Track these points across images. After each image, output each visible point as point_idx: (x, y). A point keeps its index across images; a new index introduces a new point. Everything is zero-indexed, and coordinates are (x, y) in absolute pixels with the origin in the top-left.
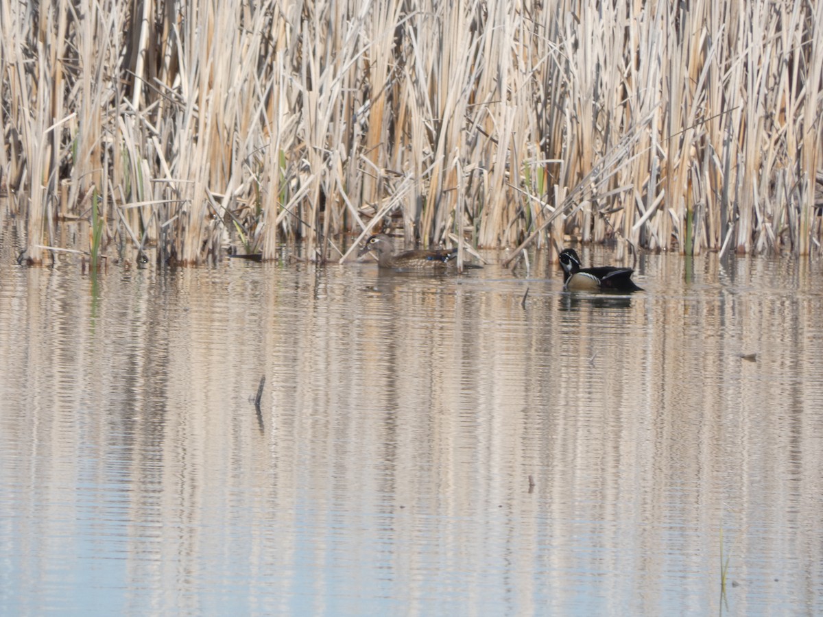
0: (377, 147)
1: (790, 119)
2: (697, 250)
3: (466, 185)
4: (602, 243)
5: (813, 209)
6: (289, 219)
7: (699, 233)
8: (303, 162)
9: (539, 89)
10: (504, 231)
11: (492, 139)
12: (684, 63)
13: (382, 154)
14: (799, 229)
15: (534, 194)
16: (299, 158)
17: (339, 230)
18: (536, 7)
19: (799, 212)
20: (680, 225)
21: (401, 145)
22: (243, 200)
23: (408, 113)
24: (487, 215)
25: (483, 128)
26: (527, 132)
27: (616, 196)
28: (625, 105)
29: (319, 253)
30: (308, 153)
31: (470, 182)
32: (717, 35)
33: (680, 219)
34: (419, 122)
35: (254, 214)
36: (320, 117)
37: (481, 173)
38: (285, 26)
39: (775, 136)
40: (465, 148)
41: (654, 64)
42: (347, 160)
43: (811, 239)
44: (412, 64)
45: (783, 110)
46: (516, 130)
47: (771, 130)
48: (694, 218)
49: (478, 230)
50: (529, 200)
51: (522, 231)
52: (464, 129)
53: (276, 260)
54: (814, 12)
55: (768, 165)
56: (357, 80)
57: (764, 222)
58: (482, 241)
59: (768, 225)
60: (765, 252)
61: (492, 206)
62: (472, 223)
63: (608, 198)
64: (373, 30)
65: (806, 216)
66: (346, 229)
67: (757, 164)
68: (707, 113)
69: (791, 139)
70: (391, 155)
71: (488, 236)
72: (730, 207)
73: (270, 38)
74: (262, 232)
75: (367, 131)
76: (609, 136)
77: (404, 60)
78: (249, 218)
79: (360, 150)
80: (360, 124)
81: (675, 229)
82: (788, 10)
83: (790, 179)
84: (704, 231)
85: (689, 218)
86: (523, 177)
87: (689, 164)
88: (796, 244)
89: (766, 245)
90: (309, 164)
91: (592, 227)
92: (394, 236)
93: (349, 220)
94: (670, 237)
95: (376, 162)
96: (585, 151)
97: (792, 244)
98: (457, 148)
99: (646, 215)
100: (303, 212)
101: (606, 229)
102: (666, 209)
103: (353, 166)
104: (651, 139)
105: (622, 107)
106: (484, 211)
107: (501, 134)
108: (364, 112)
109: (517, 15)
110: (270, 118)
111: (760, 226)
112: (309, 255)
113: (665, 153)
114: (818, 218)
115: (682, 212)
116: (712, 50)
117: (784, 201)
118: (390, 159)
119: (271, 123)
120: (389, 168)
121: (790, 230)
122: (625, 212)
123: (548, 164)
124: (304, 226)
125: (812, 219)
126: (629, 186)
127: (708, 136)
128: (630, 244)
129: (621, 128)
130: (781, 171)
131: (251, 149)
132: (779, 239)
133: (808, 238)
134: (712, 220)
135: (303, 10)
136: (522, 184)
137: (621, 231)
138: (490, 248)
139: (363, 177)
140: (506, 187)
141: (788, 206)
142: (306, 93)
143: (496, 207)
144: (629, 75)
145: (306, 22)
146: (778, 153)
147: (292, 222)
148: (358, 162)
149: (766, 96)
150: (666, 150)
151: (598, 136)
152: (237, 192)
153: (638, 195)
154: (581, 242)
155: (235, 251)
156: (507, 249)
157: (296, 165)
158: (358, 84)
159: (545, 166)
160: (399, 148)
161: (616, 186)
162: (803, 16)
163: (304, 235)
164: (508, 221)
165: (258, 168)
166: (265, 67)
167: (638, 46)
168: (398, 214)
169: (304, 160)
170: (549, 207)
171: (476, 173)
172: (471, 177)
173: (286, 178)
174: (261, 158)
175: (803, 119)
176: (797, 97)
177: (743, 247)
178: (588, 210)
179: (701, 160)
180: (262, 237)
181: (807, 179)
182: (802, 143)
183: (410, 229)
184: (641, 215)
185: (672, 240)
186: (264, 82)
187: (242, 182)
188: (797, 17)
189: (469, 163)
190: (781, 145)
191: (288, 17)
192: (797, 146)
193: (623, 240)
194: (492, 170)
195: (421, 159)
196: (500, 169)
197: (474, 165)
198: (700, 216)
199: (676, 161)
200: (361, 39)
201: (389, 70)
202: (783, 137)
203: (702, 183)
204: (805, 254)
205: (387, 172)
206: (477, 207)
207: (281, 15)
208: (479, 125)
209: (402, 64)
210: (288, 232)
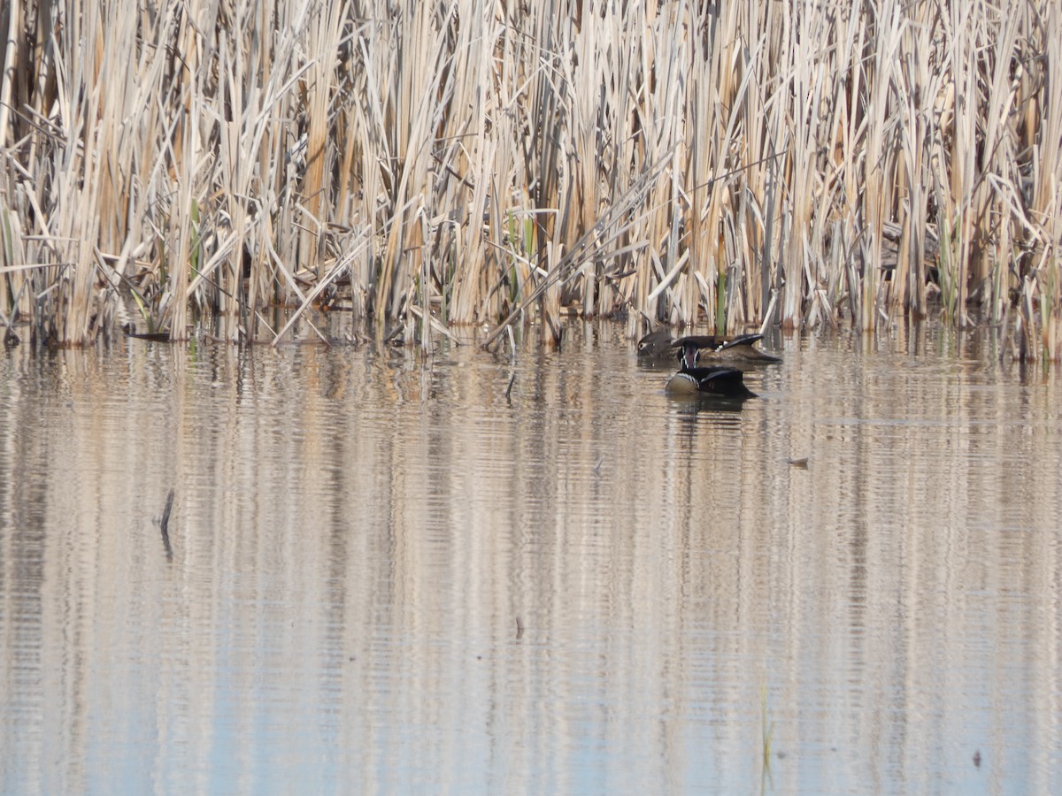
0: (317, 194)
1: (848, 156)
2: (731, 325)
3: (433, 242)
4: (608, 317)
5: (879, 271)
6: (203, 288)
7: (733, 303)
8: (221, 215)
9: (526, 118)
10: (482, 302)
11: (466, 183)
12: (714, 84)
13: (324, 203)
14: (862, 297)
15: (520, 253)
16: (216, 209)
17: (269, 301)
18: (521, 14)
19: (862, 276)
20: (710, 295)
21: (348, 192)
22: (145, 263)
23: (358, 151)
24: (460, 281)
25: (455, 170)
26: (511, 175)
27: (627, 256)
28: (636, 139)
29: (244, 332)
30: (227, 202)
31: (438, 238)
32: (756, 48)
33: (708, 284)
34: (372, 161)
35: (157, 282)
36: (243, 154)
37: (452, 227)
38: (195, 37)
39: (830, 178)
40: (431, 194)
41: (675, 84)
42: (278, 211)
43: (877, 310)
44: (363, 86)
45: (840, 145)
46: (498, 172)
47: (824, 170)
48: (727, 284)
49: (448, 300)
50: (514, 261)
51: (506, 301)
52: (430, 170)
53: (187, 340)
54: (877, 16)
55: (822, 214)
56: (290, 108)
57: (816, 288)
58: (454, 315)
59: (822, 292)
60: (819, 327)
61: (466, 270)
62: (441, 291)
63: (617, 258)
64: (310, 43)
65: (870, 280)
66: (277, 300)
67: (808, 214)
68: (742, 149)
69: (850, 183)
70: (335, 204)
71: (461, 309)
72: (774, 269)
73: (177, 53)
74: (168, 305)
75: (304, 174)
76: (617, 179)
77: (352, 81)
78: (151, 286)
79: (295, 198)
80: (296, 163)
81: (703, 298)
82: (844, 17)
83: (849, 234)
84: (740, 300)
85: (721, 284)
86: (506, 232)
87: (721, 214)
88: (859, 317)
89: (820, 319)
90: (229, 217)
91: (596, 297)
92: (341, 309)
93: (282, 288)
94: (696, 309)
95: (316, 214)
96: (587, 198)
97: (854, 317)
98: (421, 195)
99: (666, 280)
100: (221, 279)
101: (614, 299)
102: (691, 272)
103: (286, 219)
104: (671, 181)
105: (632, 141)
106: (456, 276)
107: (477, 175)
108: (300, 150)
109: (498, 23)
110: (177, 157)
111: (812, 294)
112: (230, 335)
113: (689, 199)
114: (886, 283)
115: (712, 276)
116: (750, 67)
117: (842, 262)
118: (334, 210)
119: (179, 163)
120: (333, 222)
121: (850, 299)
122: (638, 276)
123: (538, 214)
124: (222, 295)
125: (878, 285)
126: (643, 243)
127: (744, 178)
128: (645, 318)
129: (632, 168)
130: (838, 223)
131: (153, 198)
132: (836, 310)
133: (873, 309)
134: (750, 286)
135: (219, 16)
136: (505, 241)
137: (634, 301)
138: (464, 324)
139: (299, 233)
140: (484, 246)
141: (847, 267)
142: (224, 124)
143: (472, 270)
144: (642, 101)
145: (223, 33)
146: (834, 200)
147: (207, 291)
148: (293, 213)
149: (818, 126)
150: (691, 196)
151: (604, 178)
152: (136, 253)
153: (655, 255)
154: (582, 315)
155: (134, 329)
156: (486, 325)
157: (212, 218)
158: (292, 114)
159: (534, 217)
160: (346, 196)
161: (626, 243)
162: (863, 24)
163: (223, 308)
164: (487, 289)
165: (162, 222)
166: (170, 91)
167: (654, 63)
168: (344, 281)
169: (222, 211)
170: (540, 270)
171: (446, 227)
172: (439, 232)
173: (200, 234)
174: (166, 209)
175: (865, 157)
176: (857, 127)
177: (790, 321)
178: (592, 274)
179: (736, 208)
180: (169, 311)
181: (872, 233)
182: (864, 186)
183: (361, 301)
184: (659, 280)
185: (699, 312)
186: (169, 109)
187: (142, 241)
188: (856, 25)
189: (435, 214)
190: (839, 189)
191: (199, 26)
192: (858, 191)
193: (636, 312)
194: (467, 223)
195: (375, 209)
196: (477, 222)
197: (443, 217)
198: (735, 282)
199: (703, 213)
200: (295, 54)
201: (331, 94)
202: (840, 178)
203: (736, 238)
204: (869, 330)
205: (331, 226)
206: (447, 272)
207: (190, 23)
208: (449, 165)
209: (349, 86)
210: (203, 305)
